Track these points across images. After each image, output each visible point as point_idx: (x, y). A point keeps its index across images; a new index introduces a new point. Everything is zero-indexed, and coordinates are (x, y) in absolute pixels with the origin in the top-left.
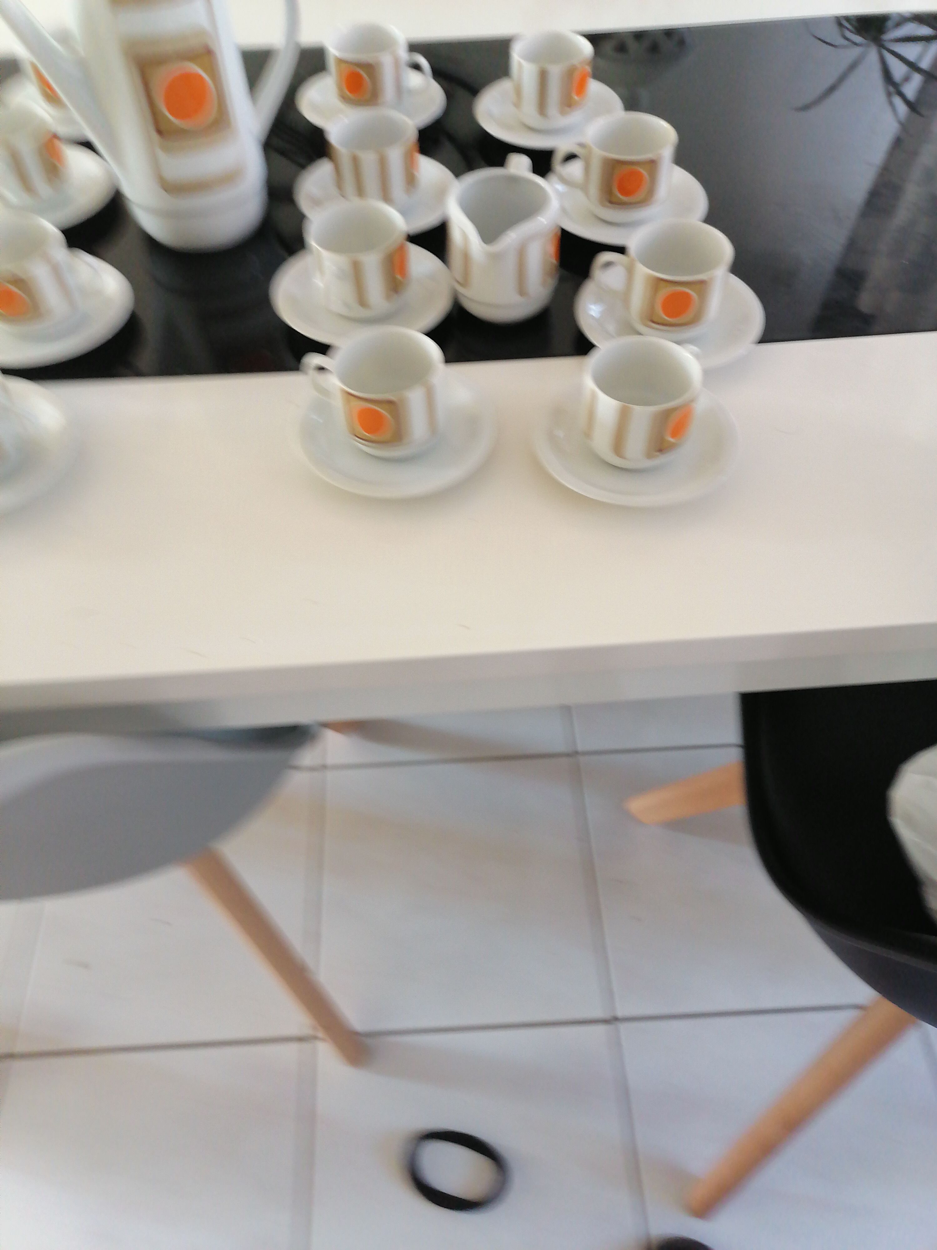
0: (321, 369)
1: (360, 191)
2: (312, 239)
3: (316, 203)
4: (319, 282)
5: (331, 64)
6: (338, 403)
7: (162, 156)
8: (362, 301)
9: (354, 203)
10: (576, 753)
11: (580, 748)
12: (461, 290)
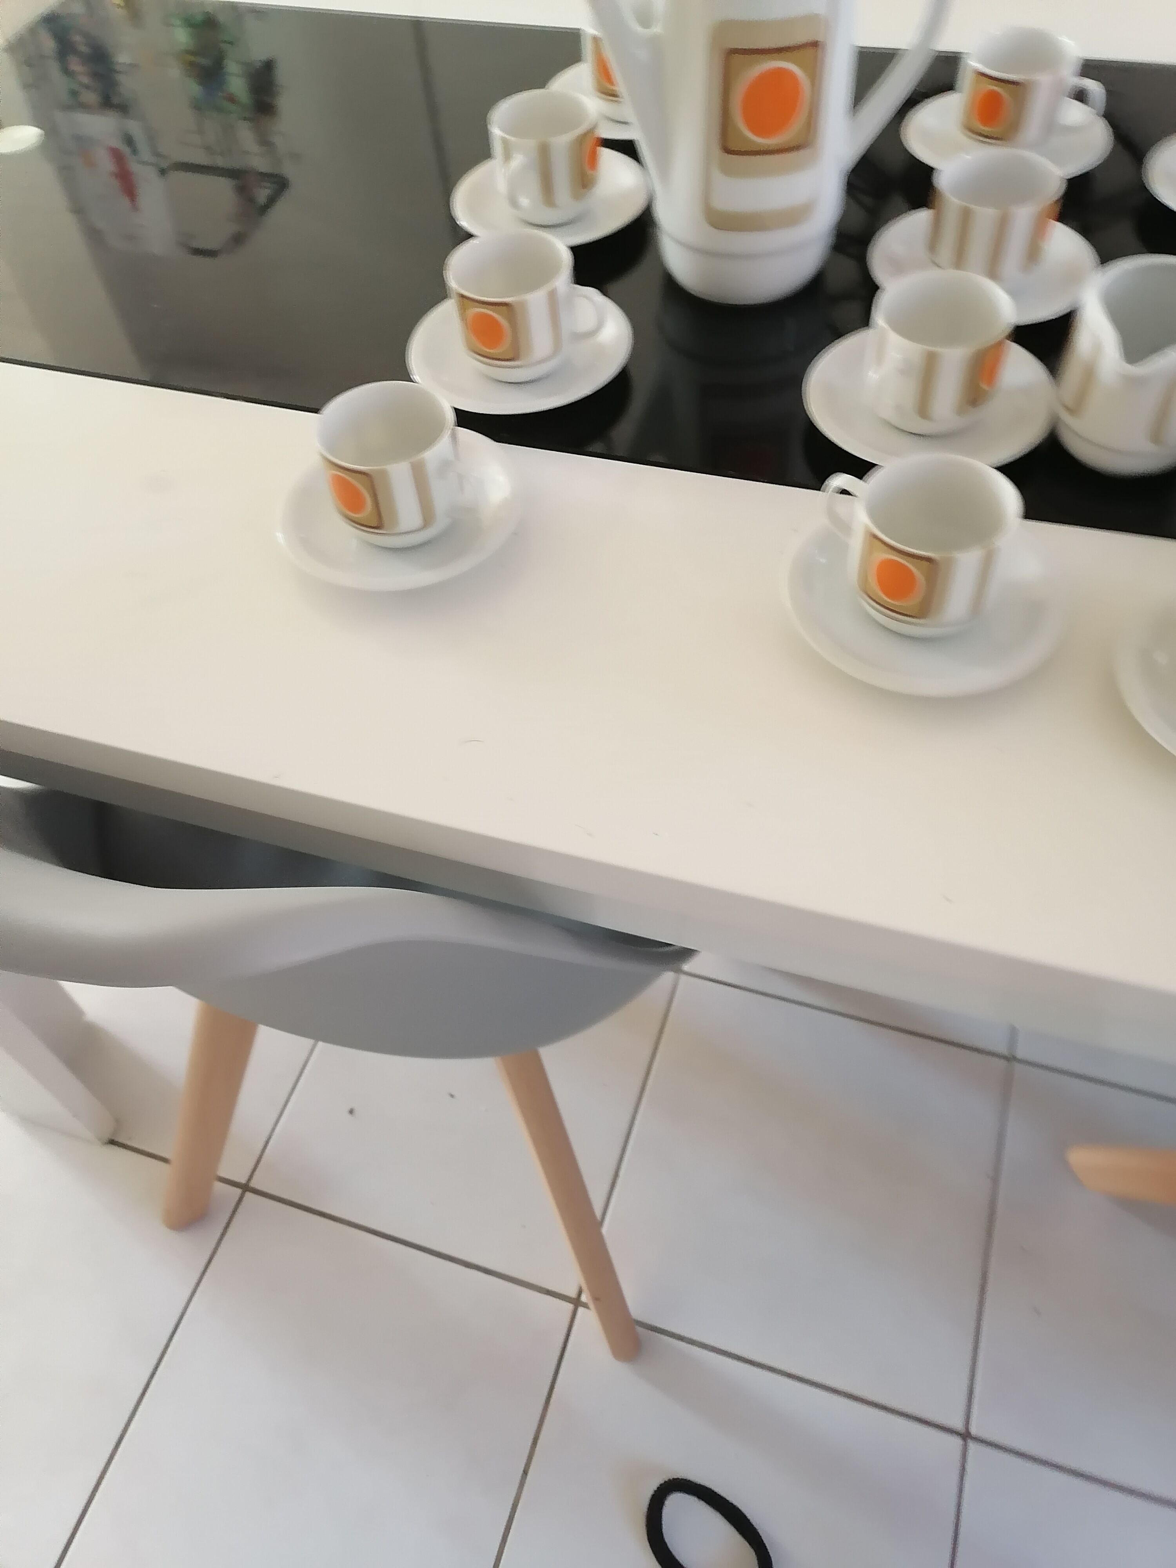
0: (844, 492)
1: (959, 260)
2: (879, 317)
3: (898, 267)
4: (873, 375)
5: (966, 81)
6: (856, 544)
7: (718, 177)
8: (923, 409)
9: (950, 274)
10: (1011, 1059)
11: (1020, 1054)
12: (1066, 417)
